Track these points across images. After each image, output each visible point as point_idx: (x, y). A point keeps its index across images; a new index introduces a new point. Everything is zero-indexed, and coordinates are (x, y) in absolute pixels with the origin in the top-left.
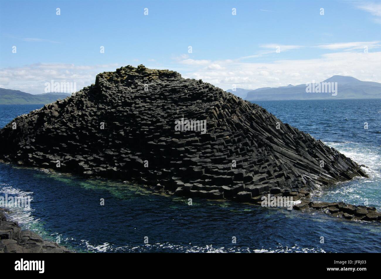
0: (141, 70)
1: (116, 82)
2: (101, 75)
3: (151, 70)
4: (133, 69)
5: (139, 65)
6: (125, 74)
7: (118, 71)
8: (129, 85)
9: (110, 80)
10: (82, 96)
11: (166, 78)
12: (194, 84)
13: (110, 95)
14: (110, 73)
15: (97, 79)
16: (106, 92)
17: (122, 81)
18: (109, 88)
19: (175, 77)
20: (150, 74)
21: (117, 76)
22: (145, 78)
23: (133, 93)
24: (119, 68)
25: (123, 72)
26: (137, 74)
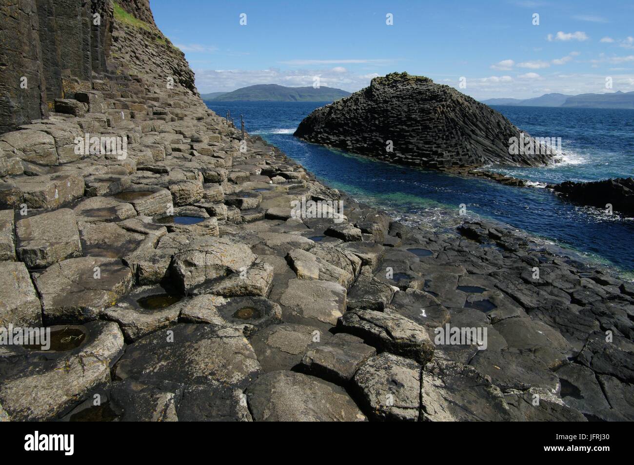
0: (404, 75)
1: (385, 85)
2: (375, 79)
3: (411, 76)
4: (398, 75)
5: (403, 72)
7: (387, 76)
8: (393, 87)
9: (380, 83)
10: (359, 95)
11: (420, 83)
12: (435, 88)
13: (378, 95)
14: (382, 78)
15: (372, 82)
16: (375, 92)
17: (388, 85)
18: (378, 90)
19: (427, 82)
20: (409, 80)
21: (385, 80)
22: (405, 83)
24: (388, 74)
25: (391, 77)
26: (400, 79)
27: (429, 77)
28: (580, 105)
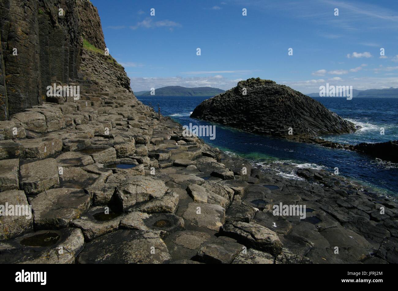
0: (258, 80)
1: (246, 85)
2: (240, 82)
3: (262, 80)
4: (254, 79)
5: (257, 77)
6: (251, 82)
7: (248, 80)
8: (251, 86)
9: (243, 84)
10: (231, 92)
11: (268, 84)
12: (278, 87)
14: (244, 81)
15: (238, 84)
16: (241, 90)
17: (248, 85)
19: (272, 83)
20: (261, 82)
21: (246, 83)
22: (259, 84)
23: (251, 90)
24: (248, 79)
25: (250, 81)
26: (255, 82)
27: (273, 80)
28: (368, 96)
